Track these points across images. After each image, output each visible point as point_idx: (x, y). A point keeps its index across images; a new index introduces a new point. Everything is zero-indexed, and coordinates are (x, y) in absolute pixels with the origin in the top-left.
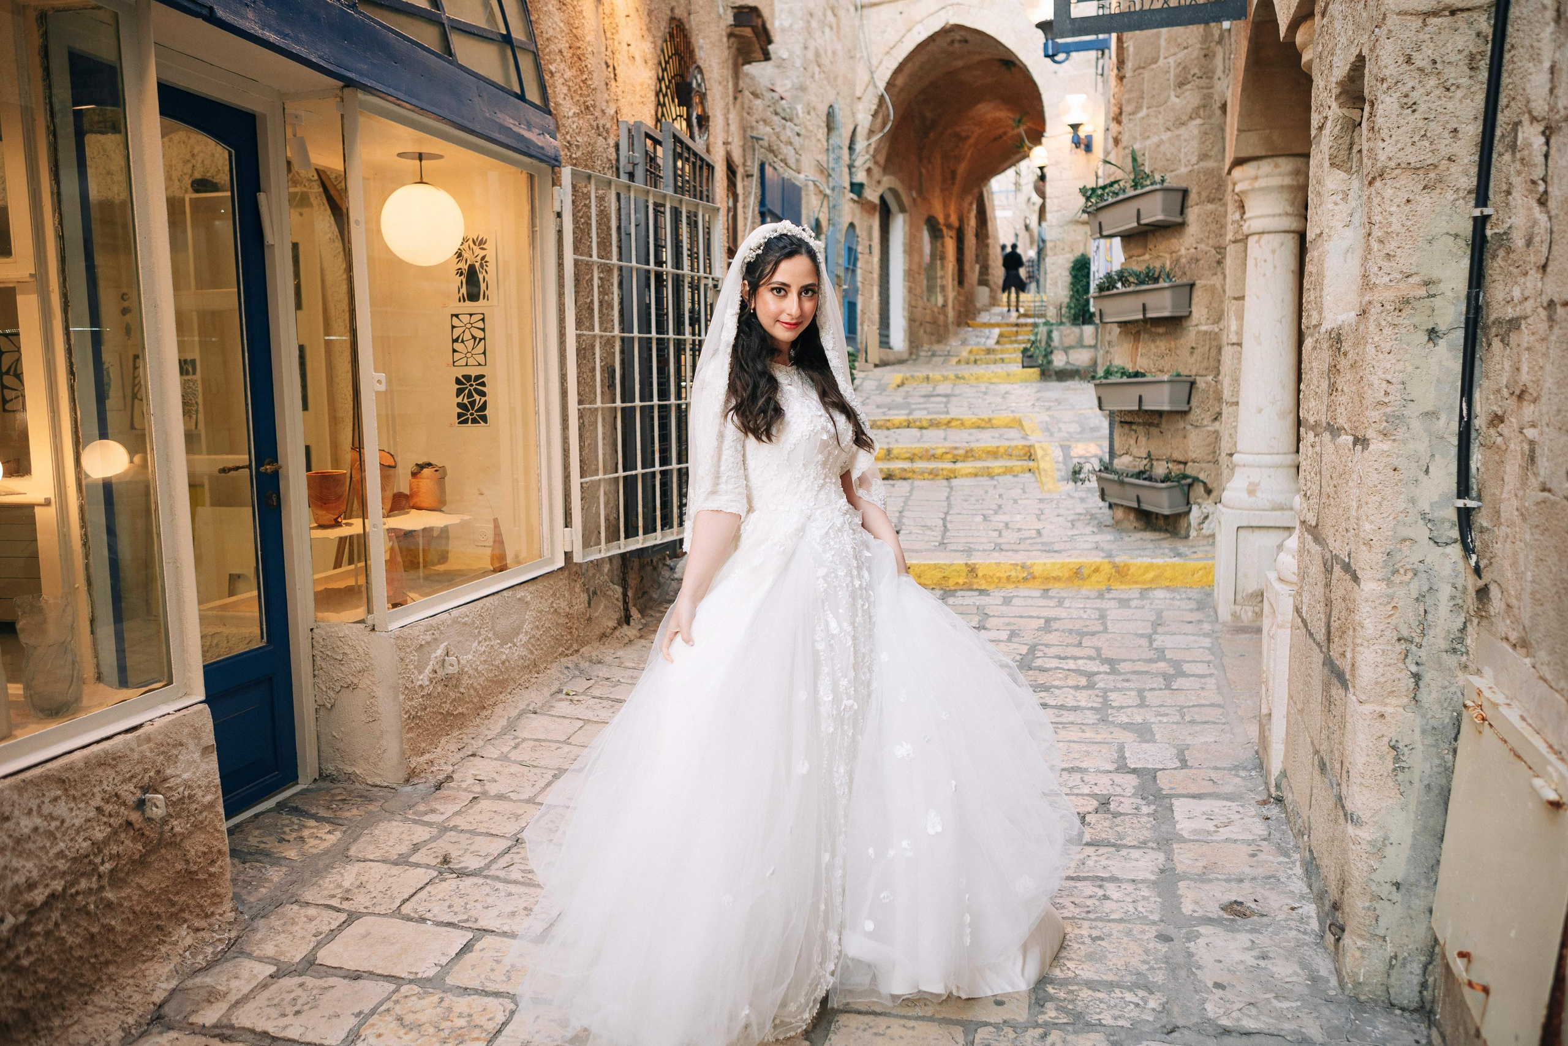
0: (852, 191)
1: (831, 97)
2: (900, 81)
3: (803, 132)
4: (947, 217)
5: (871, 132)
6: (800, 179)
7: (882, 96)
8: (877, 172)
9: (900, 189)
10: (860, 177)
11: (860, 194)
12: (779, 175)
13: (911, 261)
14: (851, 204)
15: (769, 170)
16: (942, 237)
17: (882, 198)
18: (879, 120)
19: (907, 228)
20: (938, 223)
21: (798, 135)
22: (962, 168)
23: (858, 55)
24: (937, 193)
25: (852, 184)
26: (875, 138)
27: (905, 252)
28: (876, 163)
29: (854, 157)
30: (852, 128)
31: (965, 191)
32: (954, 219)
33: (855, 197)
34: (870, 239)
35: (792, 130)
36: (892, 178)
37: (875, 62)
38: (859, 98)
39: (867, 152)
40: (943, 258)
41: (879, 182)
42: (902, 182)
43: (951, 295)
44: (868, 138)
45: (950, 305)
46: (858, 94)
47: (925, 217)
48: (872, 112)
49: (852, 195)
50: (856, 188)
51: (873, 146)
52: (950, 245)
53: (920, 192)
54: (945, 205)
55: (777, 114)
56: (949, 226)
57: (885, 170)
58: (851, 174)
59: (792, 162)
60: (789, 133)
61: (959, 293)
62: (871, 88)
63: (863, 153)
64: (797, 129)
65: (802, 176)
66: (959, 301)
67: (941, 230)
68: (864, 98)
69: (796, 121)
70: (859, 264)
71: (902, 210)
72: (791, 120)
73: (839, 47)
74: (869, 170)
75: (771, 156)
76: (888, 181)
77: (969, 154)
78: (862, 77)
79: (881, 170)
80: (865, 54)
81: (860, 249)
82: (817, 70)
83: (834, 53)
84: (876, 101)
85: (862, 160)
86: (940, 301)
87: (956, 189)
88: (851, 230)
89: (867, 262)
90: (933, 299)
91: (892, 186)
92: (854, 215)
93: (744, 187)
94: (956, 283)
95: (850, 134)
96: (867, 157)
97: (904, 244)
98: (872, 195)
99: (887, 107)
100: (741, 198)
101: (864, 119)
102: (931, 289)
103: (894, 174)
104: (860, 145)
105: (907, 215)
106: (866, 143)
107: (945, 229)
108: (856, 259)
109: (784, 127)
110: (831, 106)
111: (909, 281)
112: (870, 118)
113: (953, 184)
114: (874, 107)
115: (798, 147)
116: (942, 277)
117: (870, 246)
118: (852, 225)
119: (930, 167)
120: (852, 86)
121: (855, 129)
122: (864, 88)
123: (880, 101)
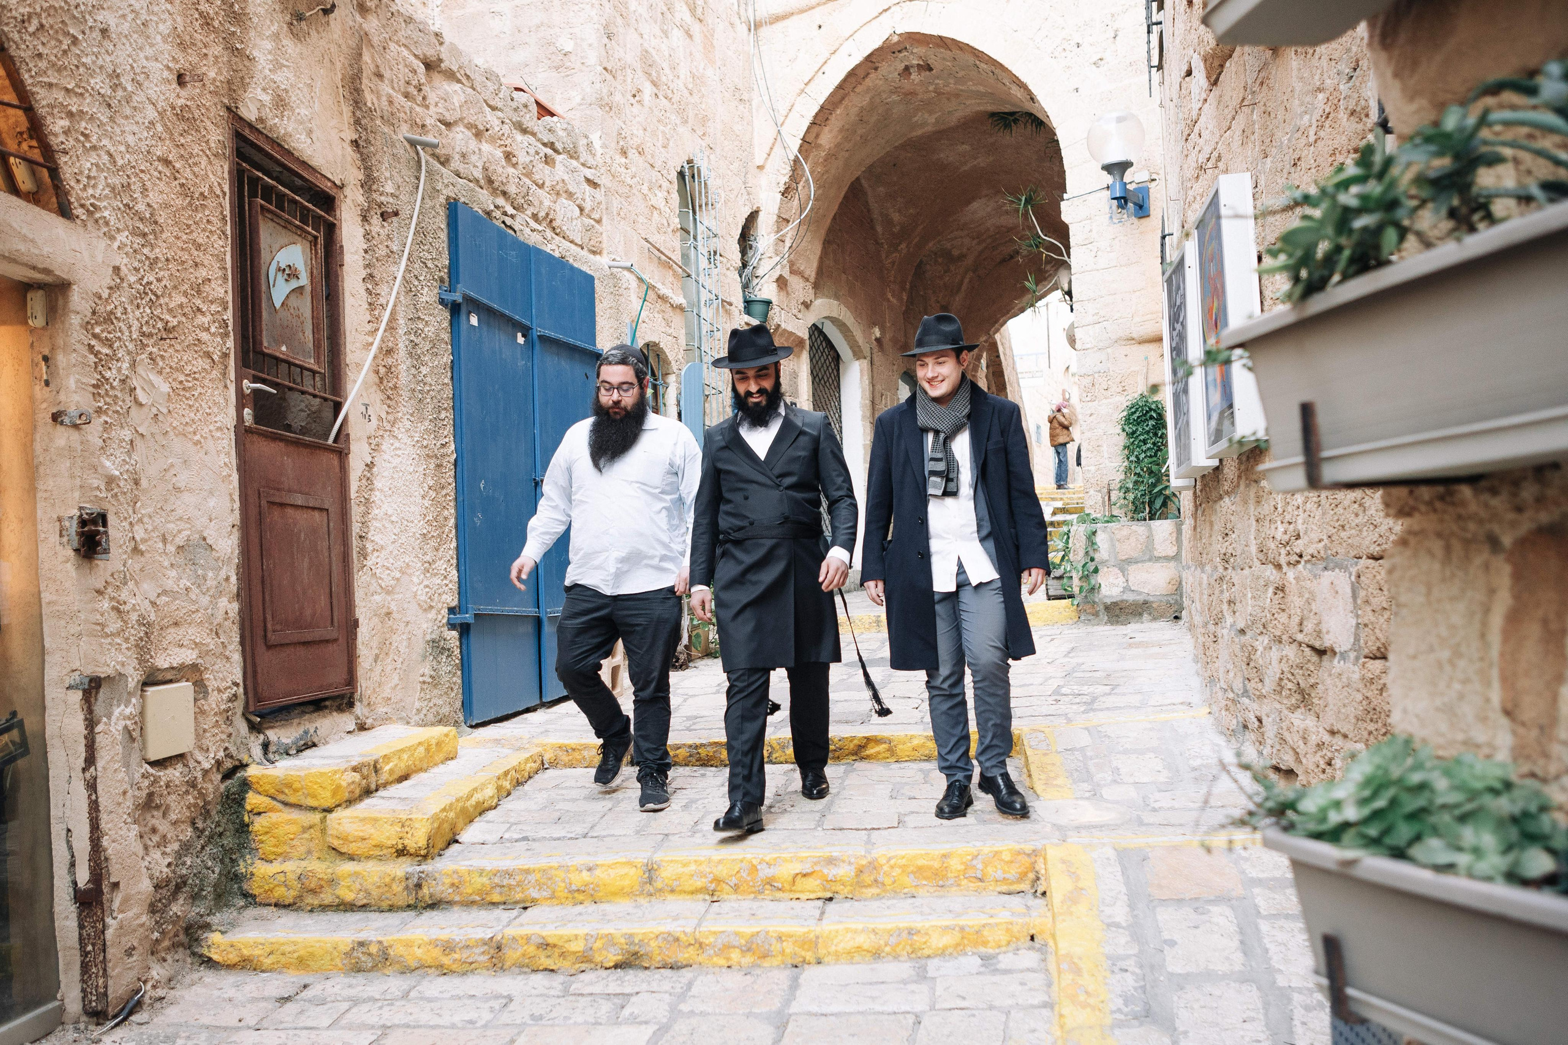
0: (749, 313)
1: (689, 148)
2: (826, 138)
3: (605, 181)
5: (782, 221)
7: (796, 161)
8: (800, 289)
9: (845, 315)
10: (765, 291)
17: (817, 330)
18: (795, 201)
19: (866, 382)
21: (592, 183)
23: (754, 98)
25: (748, 297)
26: (790, 230)
29: (753, 262)
30: (746, 212)
36: (834, 302)
37: (782, 108)
38: (759, 168)
39: (776, 253)
41: (806, 305)
42: (857, 313)
44: (779, 230)
46: (759, 162)
48: (782, 188)
50: (756, 307)
51: (788, 244)
57: (818, 287)
58: (745, 286)
62: (778, 149)
63: (770, 253)
64: (589, 173)
65: (602, 260)
68: (768, 167)
69: (585, 156)
71: (858, 354)
72: (569, 154)
73: (708, 72)
74: (781, 282)
76: (824, 308)
78: (763, 133)
79: (809, 286)
80: (766, 98)
83: (697, 78)
84: (787, 170)
85: (768, 264)
91: (834, 314)
95: (741, 222)
96: (777, 259)
99: (806, 179)
103: (839, 297)
104: (764, 239)
105: (865, 363)
106: (774, 241)
110: (690, 162)
112: (779, 196)
114: (785, 180)
120: (746, 146)
121: (752, 217)
122: (767, 150)
123: (794, 170)
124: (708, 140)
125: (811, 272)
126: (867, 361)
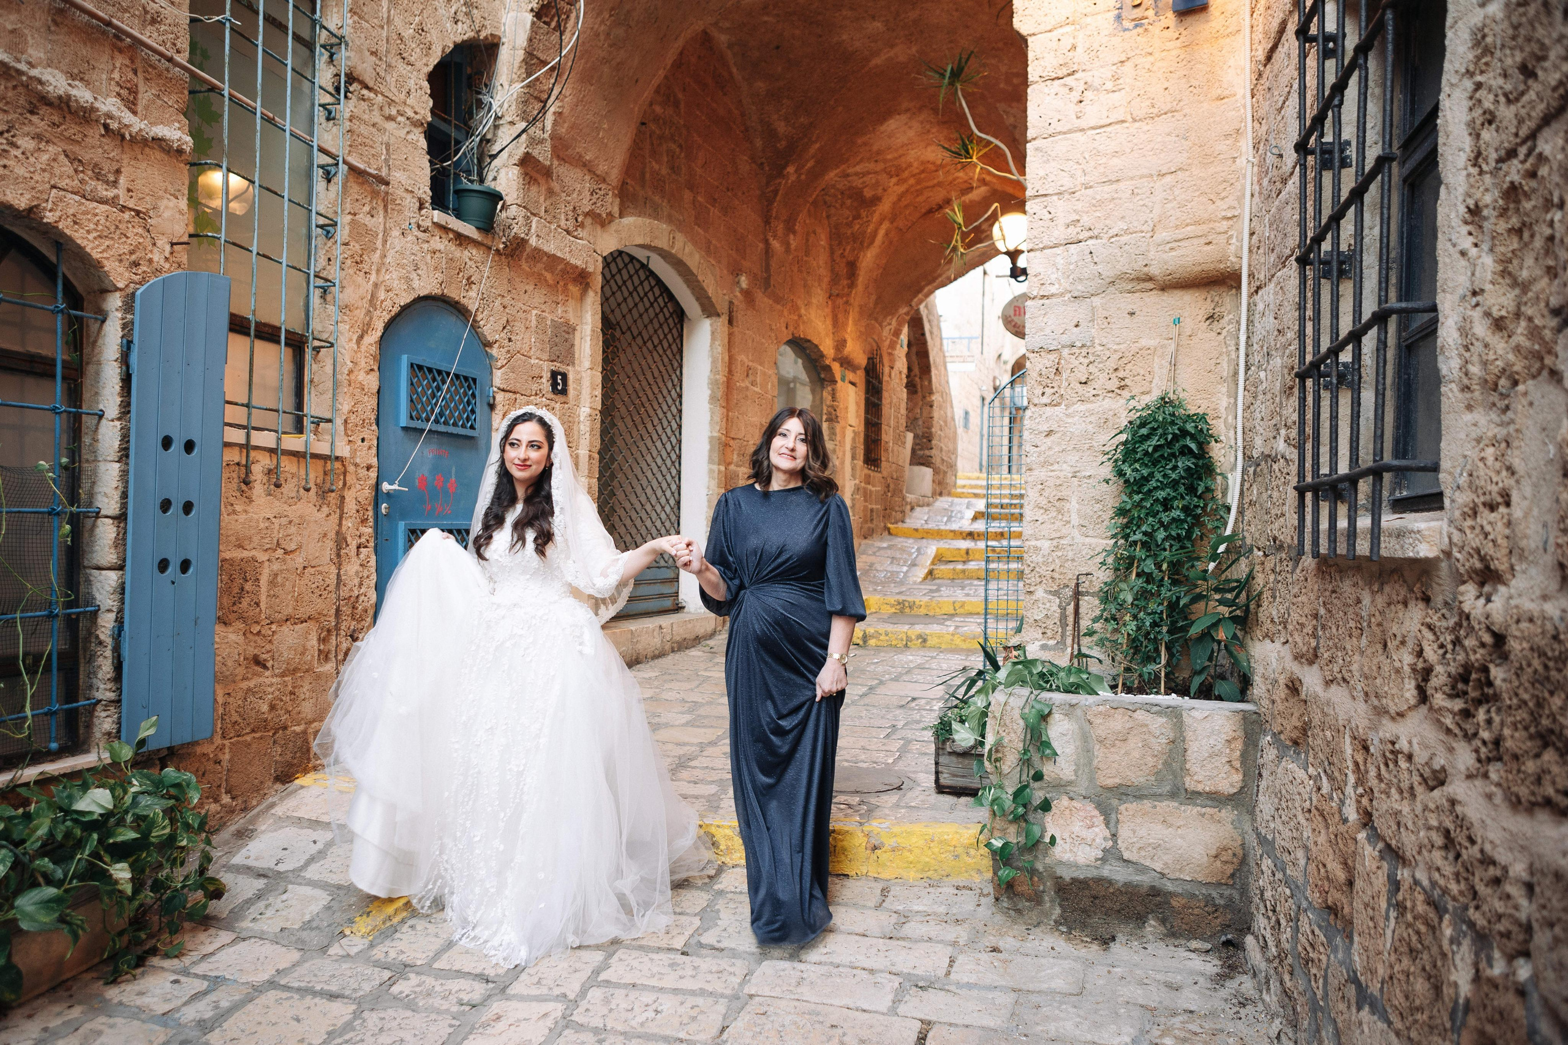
4: (840, 345)
16: (833, 380)
19: (720, 349)
20: (822, 356)
27: (713, 399)
32: (857, 353)
40: (833, 419)
47: (786, 337)
53: (764, 282)
54: (835, 324)
56: (846, 363)
67: (828, 369)
76: (640, 230)
77: (881, 233)
87: (861, 298)
97: (713, 383)
105: (722, 324)
107: (836, 367)
113: (852, 285)
119: (793, 241)
126: (724, 319)
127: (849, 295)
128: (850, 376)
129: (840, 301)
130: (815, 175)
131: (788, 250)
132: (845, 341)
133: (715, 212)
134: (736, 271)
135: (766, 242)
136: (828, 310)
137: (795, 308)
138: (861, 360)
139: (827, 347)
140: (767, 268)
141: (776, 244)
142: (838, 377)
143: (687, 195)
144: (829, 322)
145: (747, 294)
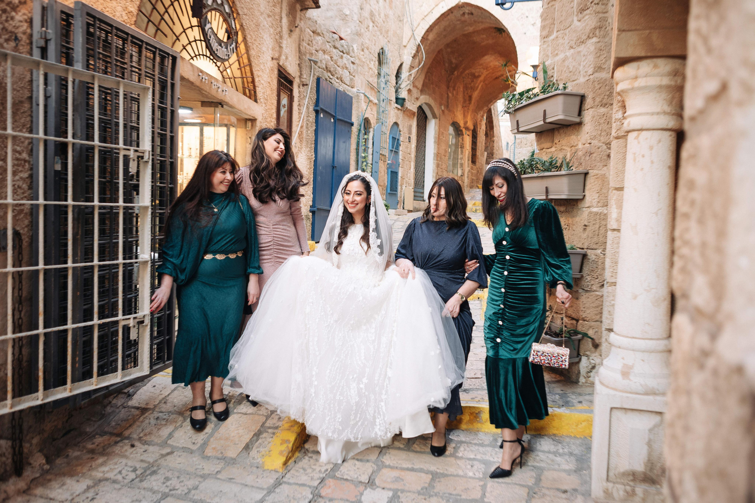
0: (397, 103)
1: (382, 42)
2: (431, 37)
3: (357, 62)
4: (466, 123)
5: (412, 67)
6: (352, 92)
7: (419, 45)
8: (416, 93)
9: (432, 103)
10: (403, 94)
11: (402, 105)
12: (334, 87)
13: (438, 148)
14: (396, 111)
15: (323, 84)
16: (463, 135)
17: (420, 108)
18: (417, 60)
19: (437, 128)
20: (460, 127)
21: (353, 63)
22: (476, 95)
23: (405, 20)
24: (460, 108)
25: (397, 99)
26: (414, 71)
27: (435, 142)
28: (414, 86)
29: (400, 82)
30: (399, 64)
31: (479, 108)
32: (470, 125)
33: (399, 107)
34: (410, 133)
35: (348, 60)
36: (427, 97)
37: (415, 24)
38: (405, 46)
39: (408, 80)
40: (462, 147)
41: (417, 99)
42: (435, 100)
43: (467, 169)
44: (410, 71)
45: (466, 175)
46: (404, 44)
47: (451, 122)
48: (413, 55)
49: (396, 105)
50: (400, 101)
51: (413, 76)
52: (468, 140)
53: (447, 106)
54: (465, 116)
55: (335, 48)
56: (467, 129)
57: (422, 91)
58: (396, 91)
59: (347, 80)
60: (346, 60)
61: (472, 168)
62: (412, 40)
63: (406, 80)
64: (352, 59)
65: (355, 90)
66: (472, 173)
67: (461, 131)
68: (408, 46)
69: (352, 54)
70: (401, 148)
71: (435, 117)
72: (348, 54)
73: (391, 13)
74: (409, 91)
75: (327, 75)
76: (424, 99)
77: (480, 86)
78: (407, 33)
79: (419, 91)
80: (409, 20)
81: (401, 139)
82: (371, 24)
83: (386, 16)
84: (415, 48)
85: (405, 84)
86: (460, 173)
87: (472, 107)
88: (395, 127)
89: (407, 147)
90: (455, 172)
91: (427, 102)
92: (397, 116)
93: (299, 92)
94: (470, 162)
95: (397, 68)
96: (409, 82)
97: (435, 138)
98: (412, 106)
99: (422, 52)
100: (296, 99)
101: (407, 60)
102: (455, 165)
103: (429, 95)
104: (404, 74)
105: (437, 120)
106: (408, 74)
107: (464, 130)
108: (398, 145)
109: (342, 57)
110: (382, 49)
111: (437, 160)
112: (411, 58)
113: (470, 104)
114: (414, 52)
115: (352, 71)
116: (461, 159)
117: (409, 137)
118: (396, 124)
119: (454, 92)
120: (401, 38)
121: (401, 65)
122: (408, 40)
123: (418, 48)
124: (388, 39)
125: (420, 86)
126: (438, 119)
127: (469, 106)
128: (468, 133)
129: (466, 109)
130: (462, 73)
131: (453, 96)
132: (467, 122)
133: (437, 89)
134: (441, 105)
135: (448, 94)
136: (462, 112)
137: (454, 112)
138: (472, 127)
139: (462, 124)
140: (448, 102)
141: (450, 95)
142: (464, 133)
143: (432, 86)
144: (462, 115)
145: (443, 111)
